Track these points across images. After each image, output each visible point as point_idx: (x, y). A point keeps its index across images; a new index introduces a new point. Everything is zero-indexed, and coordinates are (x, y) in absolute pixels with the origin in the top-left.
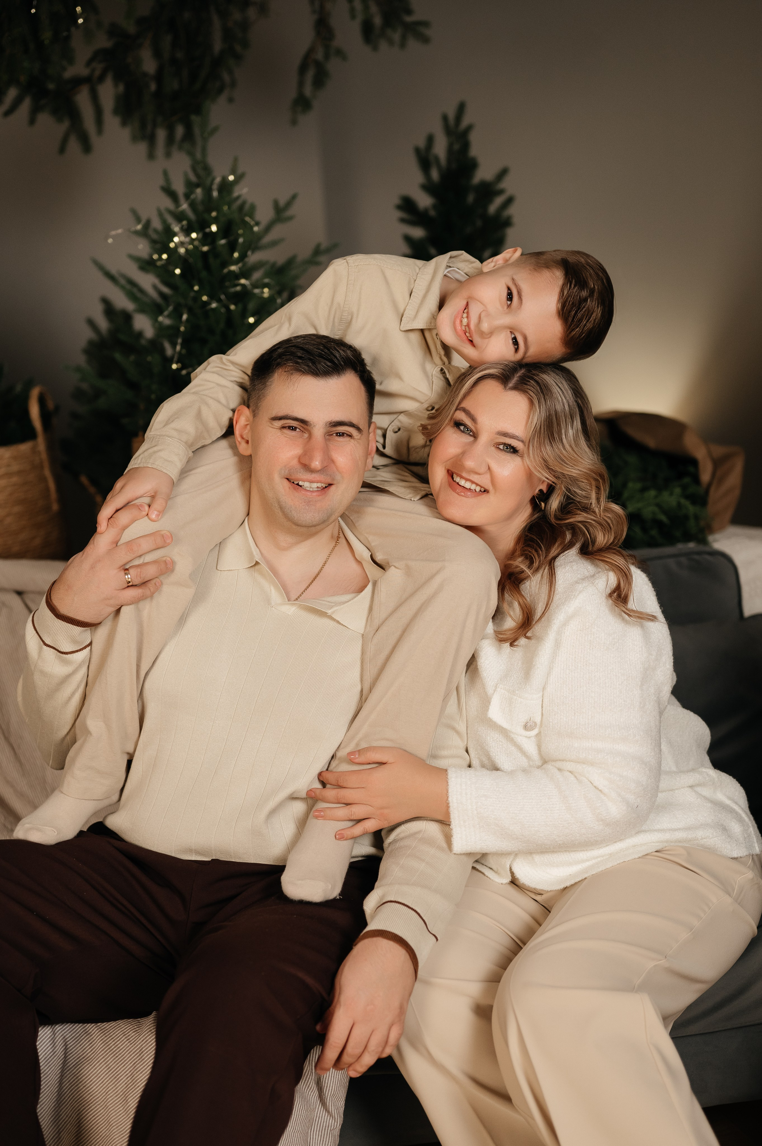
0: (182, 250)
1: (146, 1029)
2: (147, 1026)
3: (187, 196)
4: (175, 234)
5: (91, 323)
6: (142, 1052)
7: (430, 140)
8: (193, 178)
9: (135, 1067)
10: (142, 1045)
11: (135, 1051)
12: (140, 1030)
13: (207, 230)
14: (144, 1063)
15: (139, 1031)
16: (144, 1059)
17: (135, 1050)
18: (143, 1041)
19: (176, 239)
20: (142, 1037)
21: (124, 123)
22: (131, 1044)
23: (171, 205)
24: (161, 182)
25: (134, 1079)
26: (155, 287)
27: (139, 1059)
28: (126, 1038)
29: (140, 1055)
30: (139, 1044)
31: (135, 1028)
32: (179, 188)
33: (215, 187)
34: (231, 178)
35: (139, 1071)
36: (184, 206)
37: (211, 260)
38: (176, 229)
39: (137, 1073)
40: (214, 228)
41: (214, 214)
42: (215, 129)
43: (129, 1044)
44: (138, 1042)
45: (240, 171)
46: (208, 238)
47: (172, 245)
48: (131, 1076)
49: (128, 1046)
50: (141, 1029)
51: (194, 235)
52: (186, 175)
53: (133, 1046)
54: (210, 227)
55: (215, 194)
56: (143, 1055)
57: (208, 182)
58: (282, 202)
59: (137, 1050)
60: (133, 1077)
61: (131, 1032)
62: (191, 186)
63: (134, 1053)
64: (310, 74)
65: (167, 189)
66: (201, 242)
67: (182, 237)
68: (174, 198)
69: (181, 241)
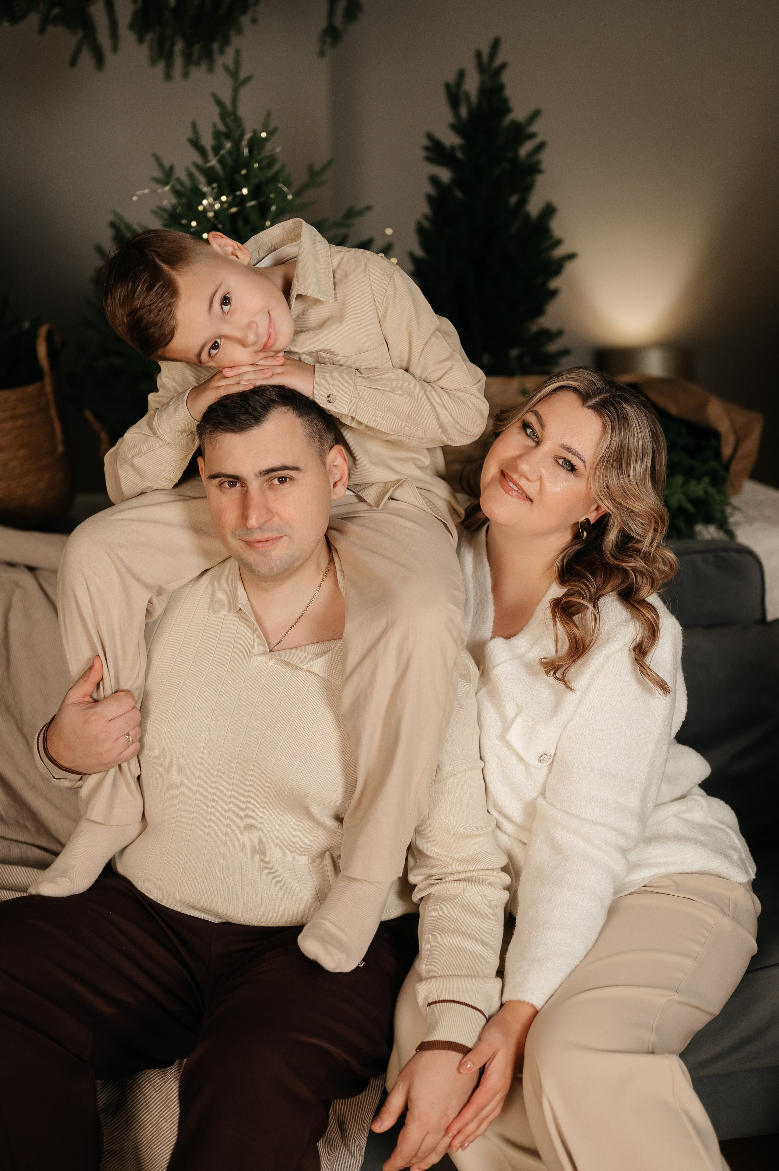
0: (211, 214)
1: (171, 1076)
2: (172, 1073)
3: (217, 149)
4: (204, 196)
6: (168, 1100)
7: (461, 75)
8: (221, 127)
9: (160, 1115)
10: (167, 1093)
11: (161, 1099)
12: (166, 1077)
13: (238, 193)
14: (169, 1111)
15: (164, 1078)
16: (169, 1107)
17: (160, 1097)
18: (168, 1088)
19: (205, 202)
20: (168, 1085)
21: (140, 39)
22: (157, 1091)
23: (199, 160)
24: (190, 134)
25: (159, 1127)
27: (165, 1107)
28: (151, 1085)
29: (166, 1102)
30: (165, 1091)
31: (161, 1075)
32: (207, 141)
33: (244, 143)
34: (264, 135)
35: (164, 1119)
36: (213, 162)
37: (240, 223)
38: (205, 189)
39: (162, 1121)
40: (245, 191)
41: (244, 172)
42: (248, 79)
43: (154, 1092)
44: (163, 1089)
45: (271, 127)
46: (238, 201)
47: (201, 208)
48: (156, 1124)
49: (154, 1094)
50: (166, 1075)
51: (224, 198)
52: (214, 125)
53: (158, 1094)
54: (241, 190)
55: (246, 151)
56: (169, 1103)
57: (237, 134)
58: (317, 167)
59: (162, 1098)
60: (158, 1125)
61: (156, 1079)
63: (159, 1101)
64: (342, 5)
65: (196, 144)
66: (231, 205)
67: (211, 200)
68: (202, 151)
69: (212, 205)
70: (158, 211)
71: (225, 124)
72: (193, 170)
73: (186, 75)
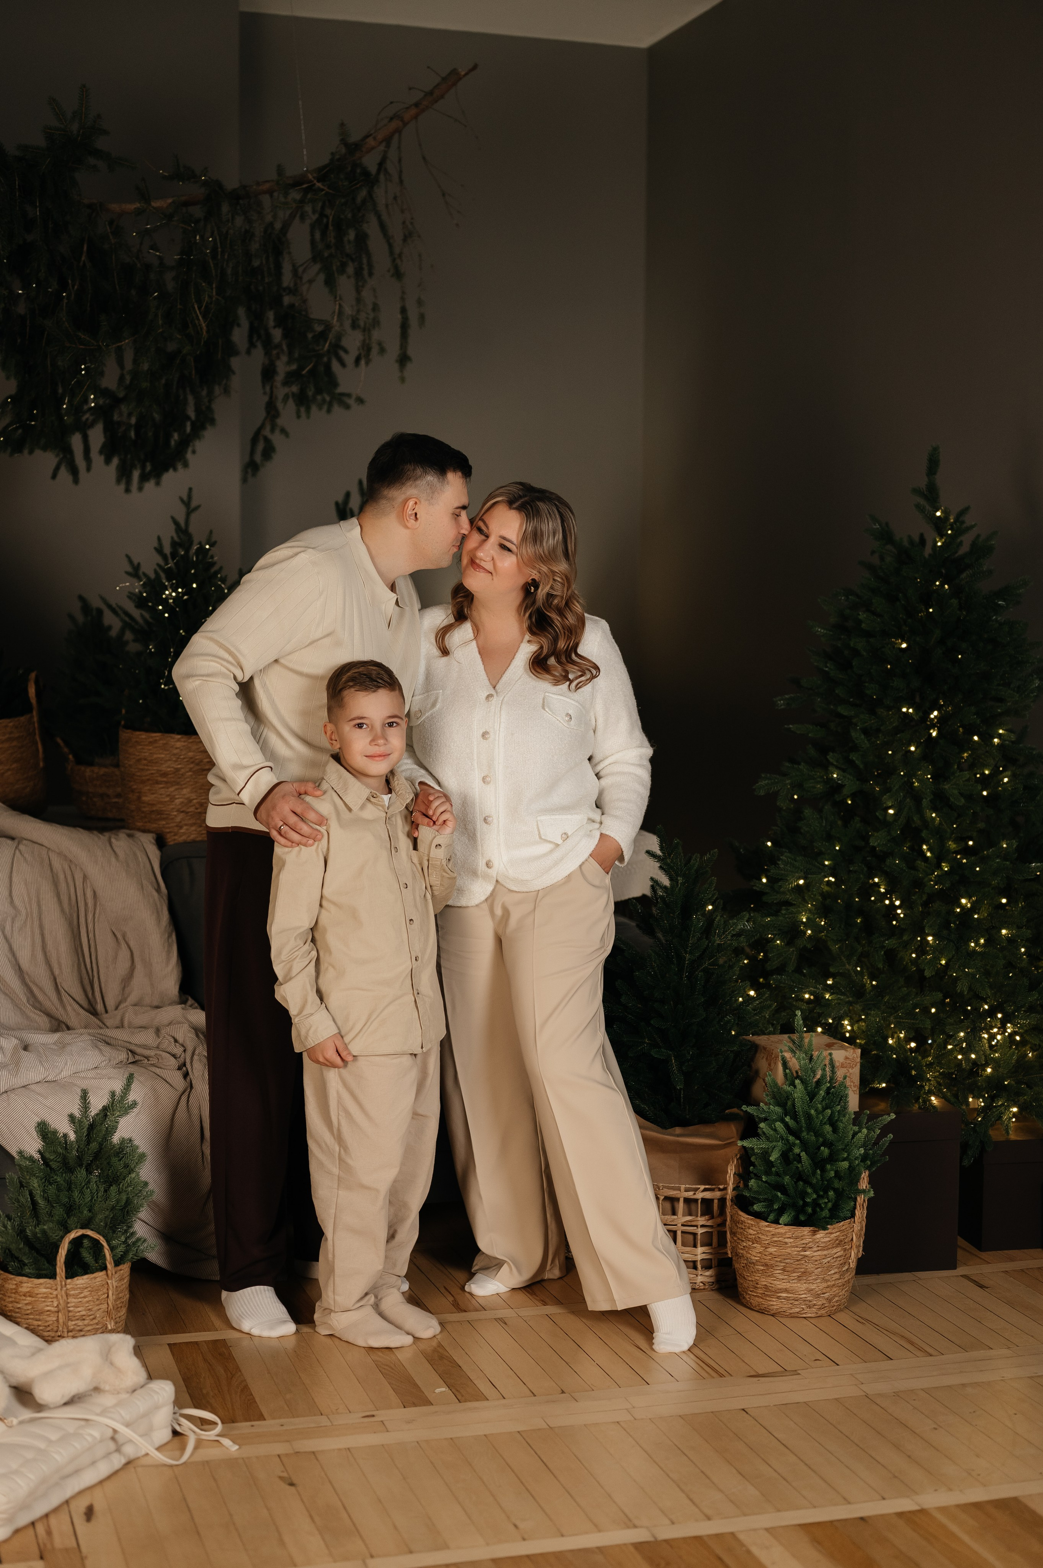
0: (171, 601)
3: (174, 555)
4: (166, 588)
5: (71, 617)
7: (348, 495)
8: (176, 539)
13: (189, 586)
19: (167, 592)
21: (108, 461)
23: (162, 563)
24: (156, 545)
26: (142, 616)
32: (167, 550)
33: (193, 551)
34: (207, 547)
36: (171, 564)
38: (166, 583)
40: (194, 585)
41: (193, 572)
42: (197, 508)
45: (213, 540)
46: (189, 591)
47: (164, 596)
51: (180, 590)
52: (172, 538)
54: (191, 585)
55: (194, 557)
57: (188, 545)
62: (174, 544)
64: (260, 446)
65: (159, 550)
66: (184, 594)
67: (170, 591)
68: (165, 557)
69: (170, 594)
70: (131, 596)
71: (179, 537)
72: (158, 569)
73: (140, 489)
